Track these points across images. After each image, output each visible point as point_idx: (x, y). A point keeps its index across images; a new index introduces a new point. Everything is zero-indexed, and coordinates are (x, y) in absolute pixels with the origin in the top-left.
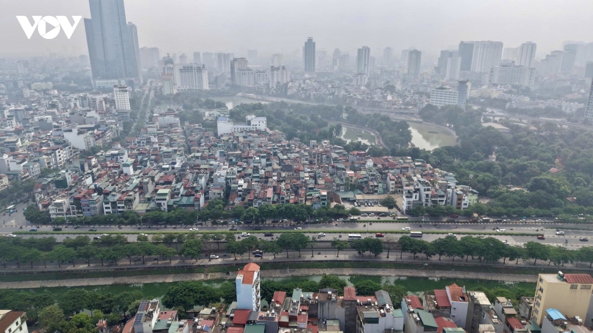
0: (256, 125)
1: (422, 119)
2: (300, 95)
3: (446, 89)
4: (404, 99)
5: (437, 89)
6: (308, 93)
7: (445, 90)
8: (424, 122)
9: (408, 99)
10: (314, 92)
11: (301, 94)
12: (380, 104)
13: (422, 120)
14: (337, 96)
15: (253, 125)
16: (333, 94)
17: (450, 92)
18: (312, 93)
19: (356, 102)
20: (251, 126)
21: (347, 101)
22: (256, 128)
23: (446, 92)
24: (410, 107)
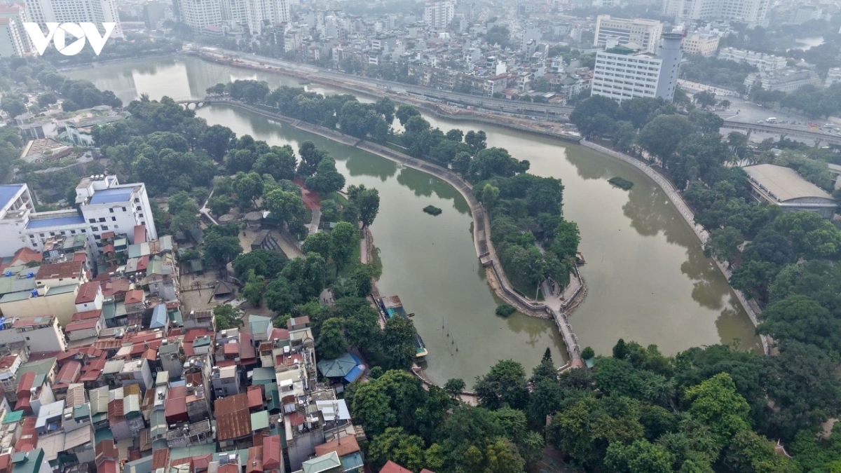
0: (102, 220)
1: (579, 130)
2: (311, 52)
3: (630, 52)
4: (534, 71)
5: (609, 51)
6: (326, 49)
7: (629, 56)
8: (584, 142)
9: (541, 72)
10: (340, 48)
11: (313, 49)
12: (480, 85)
13: (577, 134)
14: (388, 58)
15: (92, 221)
16: (379, 52)
17: (641, 62)
18: (334, 50)
19: (428, 77)
20: (87, 225)
21: (410, 74)
22: (105, 228)
23: (630, 60)
24: (549, 95)
